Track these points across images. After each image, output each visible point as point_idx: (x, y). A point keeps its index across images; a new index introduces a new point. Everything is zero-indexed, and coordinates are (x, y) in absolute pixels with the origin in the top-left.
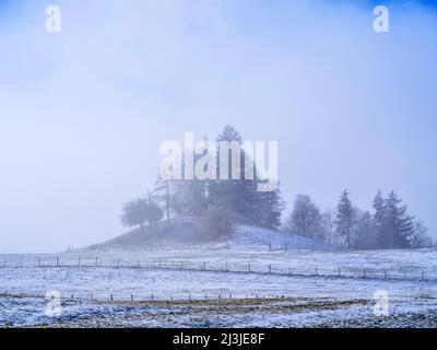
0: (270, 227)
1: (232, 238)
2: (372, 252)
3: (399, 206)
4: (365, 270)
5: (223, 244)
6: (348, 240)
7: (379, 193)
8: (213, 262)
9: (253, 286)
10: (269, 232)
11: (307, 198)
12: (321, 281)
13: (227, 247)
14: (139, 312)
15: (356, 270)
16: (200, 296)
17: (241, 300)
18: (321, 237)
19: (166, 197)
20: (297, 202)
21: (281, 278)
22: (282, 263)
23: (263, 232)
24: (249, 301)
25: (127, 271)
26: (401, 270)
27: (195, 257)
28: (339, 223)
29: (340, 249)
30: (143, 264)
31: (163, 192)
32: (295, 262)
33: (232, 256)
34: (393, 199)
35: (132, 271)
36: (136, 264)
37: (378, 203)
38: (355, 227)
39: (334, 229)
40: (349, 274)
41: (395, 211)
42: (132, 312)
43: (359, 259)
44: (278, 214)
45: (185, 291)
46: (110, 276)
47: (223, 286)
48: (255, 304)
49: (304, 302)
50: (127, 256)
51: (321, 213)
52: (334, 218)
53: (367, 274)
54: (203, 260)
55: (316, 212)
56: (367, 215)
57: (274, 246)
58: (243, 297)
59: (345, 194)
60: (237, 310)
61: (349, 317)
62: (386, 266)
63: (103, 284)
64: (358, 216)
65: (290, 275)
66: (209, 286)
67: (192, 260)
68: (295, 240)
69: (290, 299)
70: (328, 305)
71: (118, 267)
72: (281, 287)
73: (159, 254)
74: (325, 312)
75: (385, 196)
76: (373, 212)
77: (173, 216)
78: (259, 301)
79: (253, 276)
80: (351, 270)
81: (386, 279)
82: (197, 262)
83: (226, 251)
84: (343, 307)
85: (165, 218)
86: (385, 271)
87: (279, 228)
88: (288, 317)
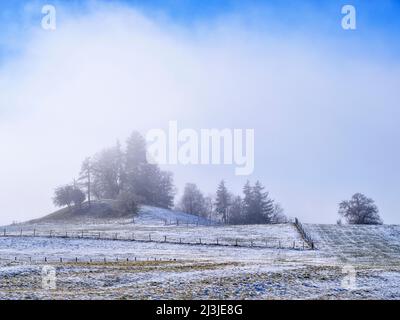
0: (167, 208)
1: (137, 215)
2: (242, 226)
3: (262, 192)
4: (237, 240)
5: (130, 220)
6: (224, 217)
7: (248, 182)
8: (122, 234)
9: (153, 251)
10: (166, 211)
11: (194, 186)
12: (204, 248)
13: (133, 222)
14: (67, 271)
15: (231, 240)
16: (112, 259)
17: (144, 262)
18: (204, 216)
19: (88, 184)
20: (186, 188)
21: (174, 245)
22: (173, 235)
23: (160, 211)
24: (150, 263)
25: (58, 240)
26: (263, 240)
27: (109, 229)
28: (218, 204)
29: (218, 224)
30: (70, 235)
31: (85, 180)
32: (185, 234)
33: (137, 229)
34: (258, 187)
35: (61, 240)
36: (65, 234)
37: (247, 191)
38: (229, 208)
39: (213, 210)
40: (224, 243)
41: (260, 197)
42: (61, 271)
43: (232, 232)
44: (172, 198)
45: (102, 255)
46: (45, 244)
47: (130, 251)
48: (154, 265)
49: (191, 264)
50: (58, 229)
51: (204, 196)
52: (214, 201)
53: (239, 243)
54: (115, 232)
55: (200, 196)
56: (239, 199)
57: (169, 221)
58: (145, 259)
59: (222, 183)
60: (141, 269)
61: (224, 275)
62: (253, 237)
63: (39, 250)
64: (232, 200)
65: (180, 243)
66: (119, 252)
67: (107, 232)
68: (185, 217)
69: (180, 262)
70: (208, 266)
71: (50, 237)
72: (174, 252)
73: (83, 227)
74: (206, 271)
75: (252, 184)
76: (243, 196)
77: (93, 198)
78: (157, 263)
79: (152, 244)
80: (226, 240)
81: (253, 246)
82: (110, 233)
83: (133, 225)
84: (221, 267)
85: (87, 200)
86: (251, 240)
87: (173, 208)
88: (179, 275)
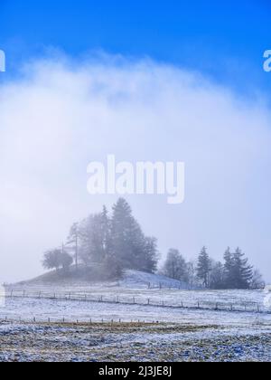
0: (149, 272)
1: (122, 279)
2: (222, 291)
3: (242, 258)
4: (217, 304)
5: (115, 283)
6: (205, 282)
7: (229, 248)
8: (107, 296)
9: (137, 313)
10: (149, 275)
11: (177, 251)
12: (185, 311)
13: (118, 285)
14: (54, 330)
15: (210, 303)
16: (98, 320)
17: (128, 324)
18: (186, 280)
19: (75, 248)
20: (170, 254)
21: (156, 308)
22: (157, 297)
23: (144, 275)
24: (133, 324)
25: (46, 300)
26: (243, 304)
27: (95, 292)
28: (199, 269)
29: (199, 288)
30: (58, 296)
31: (73, 244)
32: (167, 297)
33: (122, 292)
34: (238, 254)
35: (50, 300)
36: (53, 296)
37: (227, 257)
38: (210, 273)
39: (195, 274)
40: (205, 306)
41: (239, 262)
42: (49, 330)
43: (213, 296)
44: (156, 262)
45: (88, 316)
46: (34, 304)
47: (115, 313)
48: (137, 327)
49: (172, 326)
50: (47, 290)
51: (187, 261)
52: (195, 266)
53: (219, 307)
54: (100, 294)
55: (183, 261)
56: (219, 264)
57: (152, 285)
58: (129, 321)
59: (204, 248)
60: (124, 331)
61: (204, 337)
62: (232, 301)
63: (29, 310)
64: (213, 265)
65: (163, 306)
66: (105, 313)
67: (93, 294)
68: (168, 281)
69: (162, 324)
70: (189, 328)
71: (39, 298)
72: (157, 315)
73: (70, 289)
74: (187, 333)
75: (233, 251)
76: (224, 262)
77: (80, 262)
78: (140, 324)
79: (136, 307)
80: (207, 303)
81: (232, 310)
82: (96, 295)
83: (117, 288)
84: (201, 330)
85: (74, 263)
86: (231, 304)
87: (156, 272)
88: (160, 336)
